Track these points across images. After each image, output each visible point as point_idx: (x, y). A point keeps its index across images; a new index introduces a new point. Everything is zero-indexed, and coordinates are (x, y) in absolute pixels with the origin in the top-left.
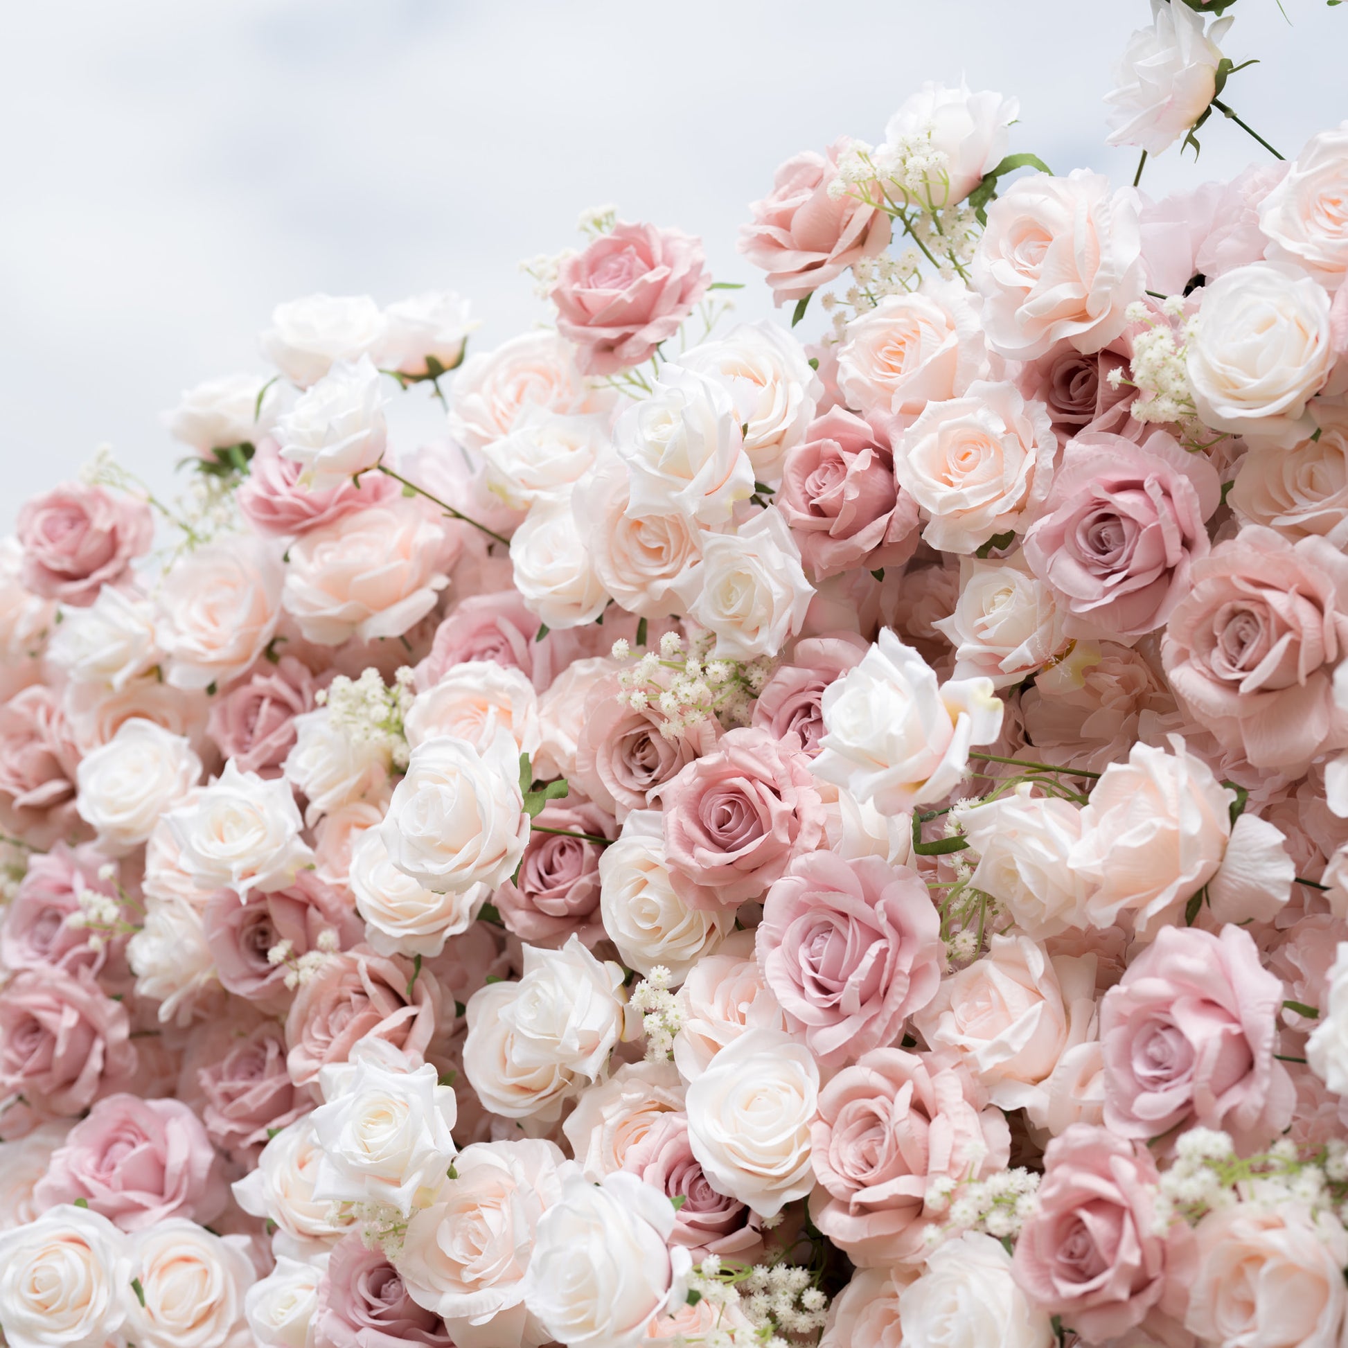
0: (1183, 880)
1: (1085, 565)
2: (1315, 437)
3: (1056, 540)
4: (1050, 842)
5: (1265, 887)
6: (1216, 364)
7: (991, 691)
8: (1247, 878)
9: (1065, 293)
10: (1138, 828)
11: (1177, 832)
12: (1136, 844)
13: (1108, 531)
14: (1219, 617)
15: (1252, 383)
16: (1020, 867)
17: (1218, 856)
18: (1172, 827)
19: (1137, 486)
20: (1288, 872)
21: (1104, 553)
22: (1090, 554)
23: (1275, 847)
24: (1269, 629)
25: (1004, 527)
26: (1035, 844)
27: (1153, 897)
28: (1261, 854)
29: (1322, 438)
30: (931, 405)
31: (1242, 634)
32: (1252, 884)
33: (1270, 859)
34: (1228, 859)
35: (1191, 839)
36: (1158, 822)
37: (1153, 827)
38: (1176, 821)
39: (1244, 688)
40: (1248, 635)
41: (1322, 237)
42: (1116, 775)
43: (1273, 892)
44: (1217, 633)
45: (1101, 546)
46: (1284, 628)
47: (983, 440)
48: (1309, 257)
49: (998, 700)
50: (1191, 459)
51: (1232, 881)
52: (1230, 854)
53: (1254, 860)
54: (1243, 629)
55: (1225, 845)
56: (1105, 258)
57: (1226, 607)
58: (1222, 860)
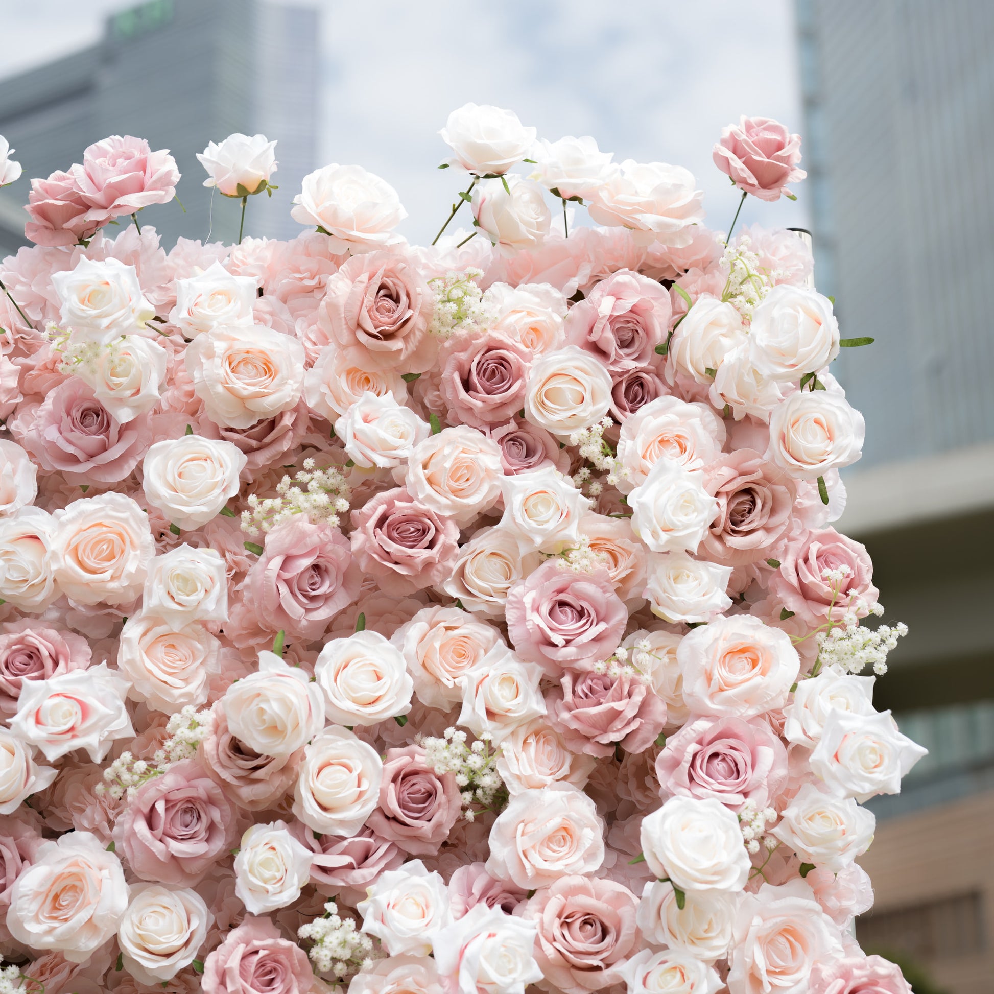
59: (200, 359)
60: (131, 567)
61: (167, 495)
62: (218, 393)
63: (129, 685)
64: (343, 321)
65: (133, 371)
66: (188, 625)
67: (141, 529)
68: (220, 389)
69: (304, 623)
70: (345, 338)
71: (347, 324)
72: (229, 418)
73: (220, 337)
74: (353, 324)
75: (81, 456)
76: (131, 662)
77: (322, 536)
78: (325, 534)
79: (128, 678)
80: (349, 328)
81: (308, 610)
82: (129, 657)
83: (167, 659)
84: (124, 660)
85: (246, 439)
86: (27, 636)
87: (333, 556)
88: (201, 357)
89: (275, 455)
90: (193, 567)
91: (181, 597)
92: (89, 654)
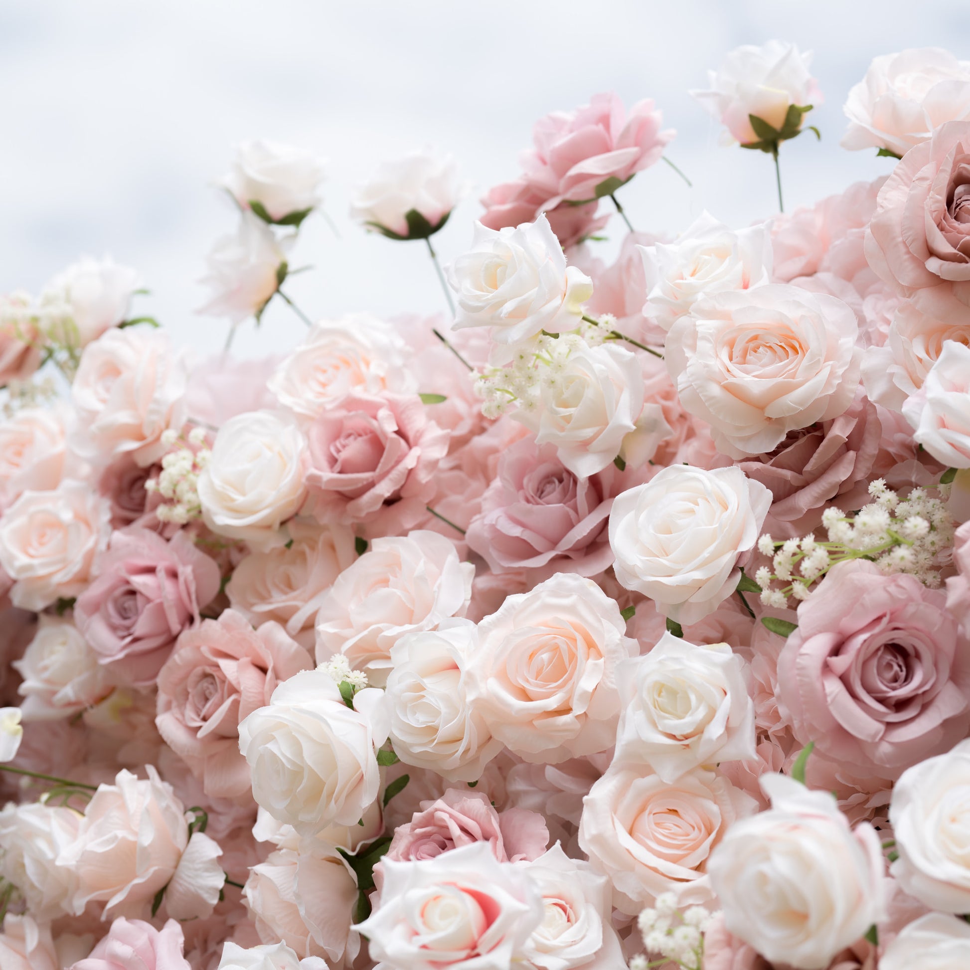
0: (137, 881)
1: (114, 628)
2: (289, 545)
3: (95, 607)
4: (51, 843)
5: (201, 892)
6: (217, 483)
7: (18, 720)
8: (190, 883)
9: (124, 417)
10: (105, 838)
11: (135, 843)
12: (101, 850)
13: (129, 603)
14: (192, 678)
15: (240, 499)
16: (27, 861)
17: (172, 863)
18: (131, 838)
19: (151, 570)
20: (219, 882)
21: (125, 618)
22: (117, 620)
23: (212, 861)
24: (223, 690)
25: (67, 593)
26: (42, 844)
27: (113, 894)
28: (201, 866)
29: (294, 547)
30: (28, 494)
31: (207, 692)
32: (192, 888)
33: (207, 870)
34: (180, 868)
35: (144, 850)
36: (121, 833)
37: (116, 837)
38: (136, 834)
39: (200, 734)
40: (211, 693)
41: (310, 396)
42: (104, 794)
43: (205, 896)
44: (190, 690)
45: (124, 613)
46: (233, 690)
47: (56, 524)
48: (298, 409)
49: (20, 727)
50: (198, 554)
51: (181, 885)
52: (183, 863)
53: (196, 870)
54: (208, 688)
55: (179, 856)
56: (157, 395)
57: (199, 670)
58: (176, 867)
59: (684, 352)
60: (587, 684)
61: (639, 564)
62: (713, 398)
63: (602, 880)
64: (903, 249)
65: (589, 393)
66: (690, 772)
67: (600, 621)
68: (715, 390)
69: (885, 748)
70: (909, 274)
71: (908, 252)
72: (742, 439)
73: (710, 315)
74: (917, 248)
75: (536, 542)
76: (599, 840)
77: (892, 589)
78: (899, 586)
79: (600, 869)
80: (914, 259)
81: (890, 726)
82: (594, 832)
83: (660, 833)
84: (587, 837)
85: (774, 468)
86: (436, 810)
87: (920, 625)
88: (685, 350)
89: (828, 491)
90: (678, 667)
91: (667, 722)
92: (544, 839)
